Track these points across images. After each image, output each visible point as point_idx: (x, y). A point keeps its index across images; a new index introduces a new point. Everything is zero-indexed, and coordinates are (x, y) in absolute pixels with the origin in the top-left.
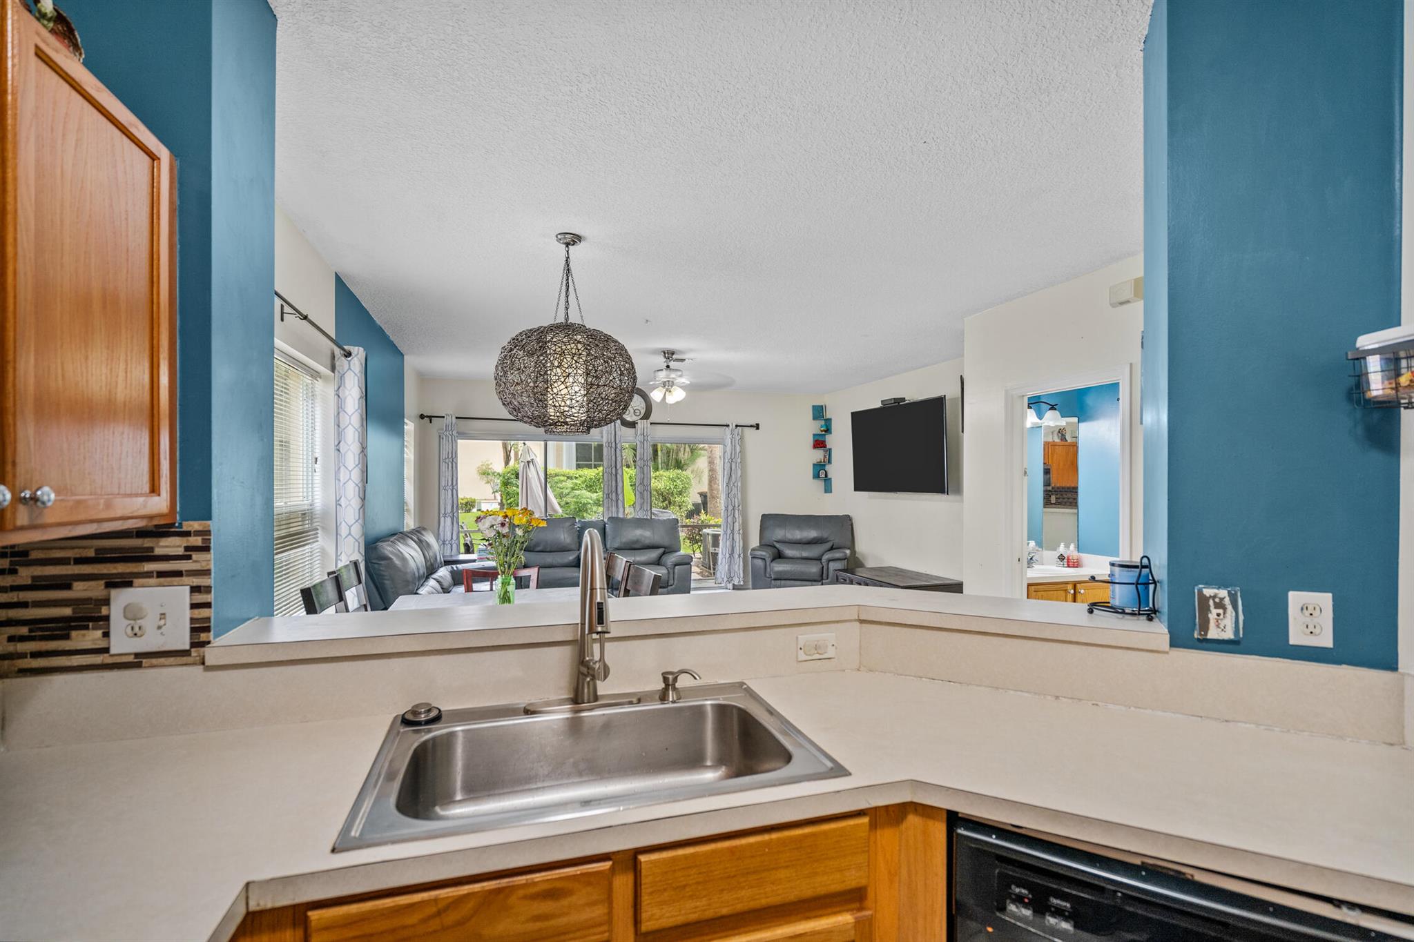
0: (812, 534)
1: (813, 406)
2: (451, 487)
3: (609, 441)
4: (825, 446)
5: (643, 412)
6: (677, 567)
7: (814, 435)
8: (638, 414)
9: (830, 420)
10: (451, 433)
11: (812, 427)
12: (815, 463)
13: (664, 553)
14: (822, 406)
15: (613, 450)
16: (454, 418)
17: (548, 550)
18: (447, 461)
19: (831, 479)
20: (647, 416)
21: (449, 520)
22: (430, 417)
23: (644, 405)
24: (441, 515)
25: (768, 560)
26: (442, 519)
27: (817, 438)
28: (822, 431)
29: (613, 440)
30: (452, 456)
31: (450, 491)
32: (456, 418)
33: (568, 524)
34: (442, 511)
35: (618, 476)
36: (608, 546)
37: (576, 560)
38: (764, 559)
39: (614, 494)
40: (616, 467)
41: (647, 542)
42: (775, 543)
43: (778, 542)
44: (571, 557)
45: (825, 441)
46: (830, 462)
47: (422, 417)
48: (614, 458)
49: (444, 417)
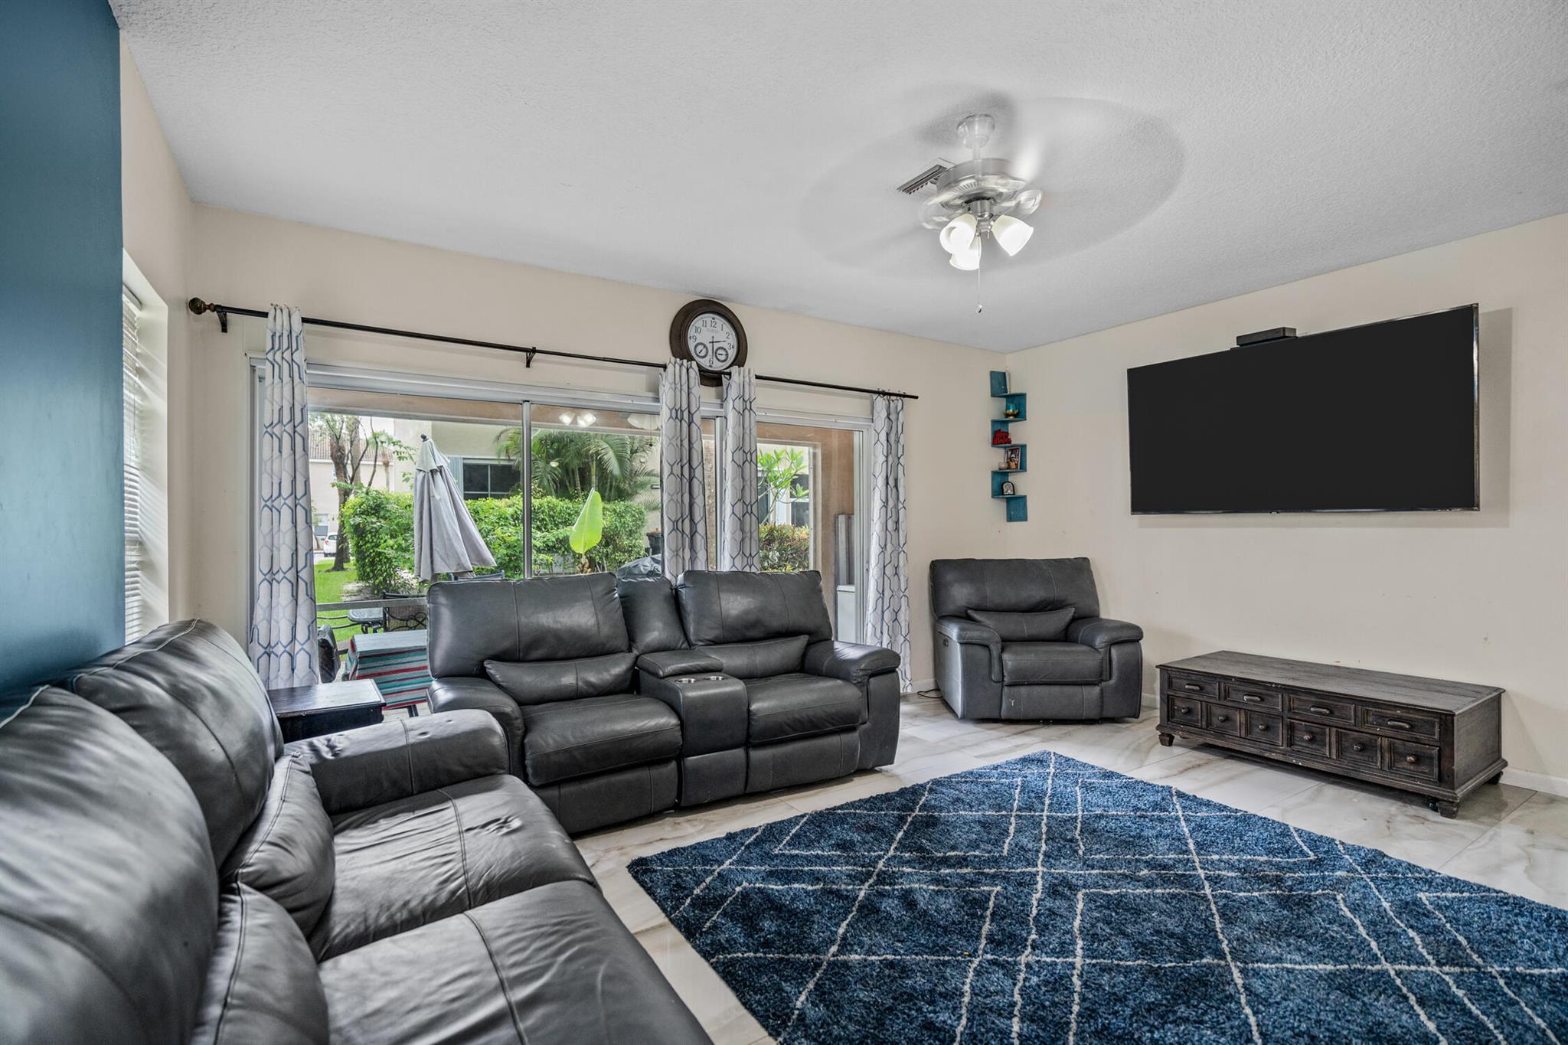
0: (1035, 593)
1: (992, 373)
2: (290, 502)
3: (678, 407)
4: (1009, 442)
5: (732, 353)
6: (872, 680)
7: (994, 422)
8: (722, 358)
9: (1022, 396)
10: (287, 355)
11: (987, 409)
12: (997, 469)
13: (809, 644)
14: (1004, 374)
15: (685, 425)
16: (297, 324)
17: (561, 654)
18: (277, 430)
19: (1024, 497)
20: (740, 360)
21: (284, 591)
22: (222, 311)
23: (733, 340)
24: (259, 577)
25: (995, 650)
26: (263, 590)
27: (998, 427)
28: (1007, 415)
29: (684, 406)
30: (292, 419)
31: (286, 513)
32: (305, 320)
33: (600, 589)
34: (262, 565)
35: (695, 482)
36: (692, 638)
37: (629, 676)
38: (987, 647)
39: (687, 522)
40: (690, 466)
41: (775, 623)
42: (969, 611)
43: (977, 609)
44: (616, 668)
45: (1007, 433)
46: (1022, 467)
47: (196, 306)
48: (686, 443)
49: (265, 315)
